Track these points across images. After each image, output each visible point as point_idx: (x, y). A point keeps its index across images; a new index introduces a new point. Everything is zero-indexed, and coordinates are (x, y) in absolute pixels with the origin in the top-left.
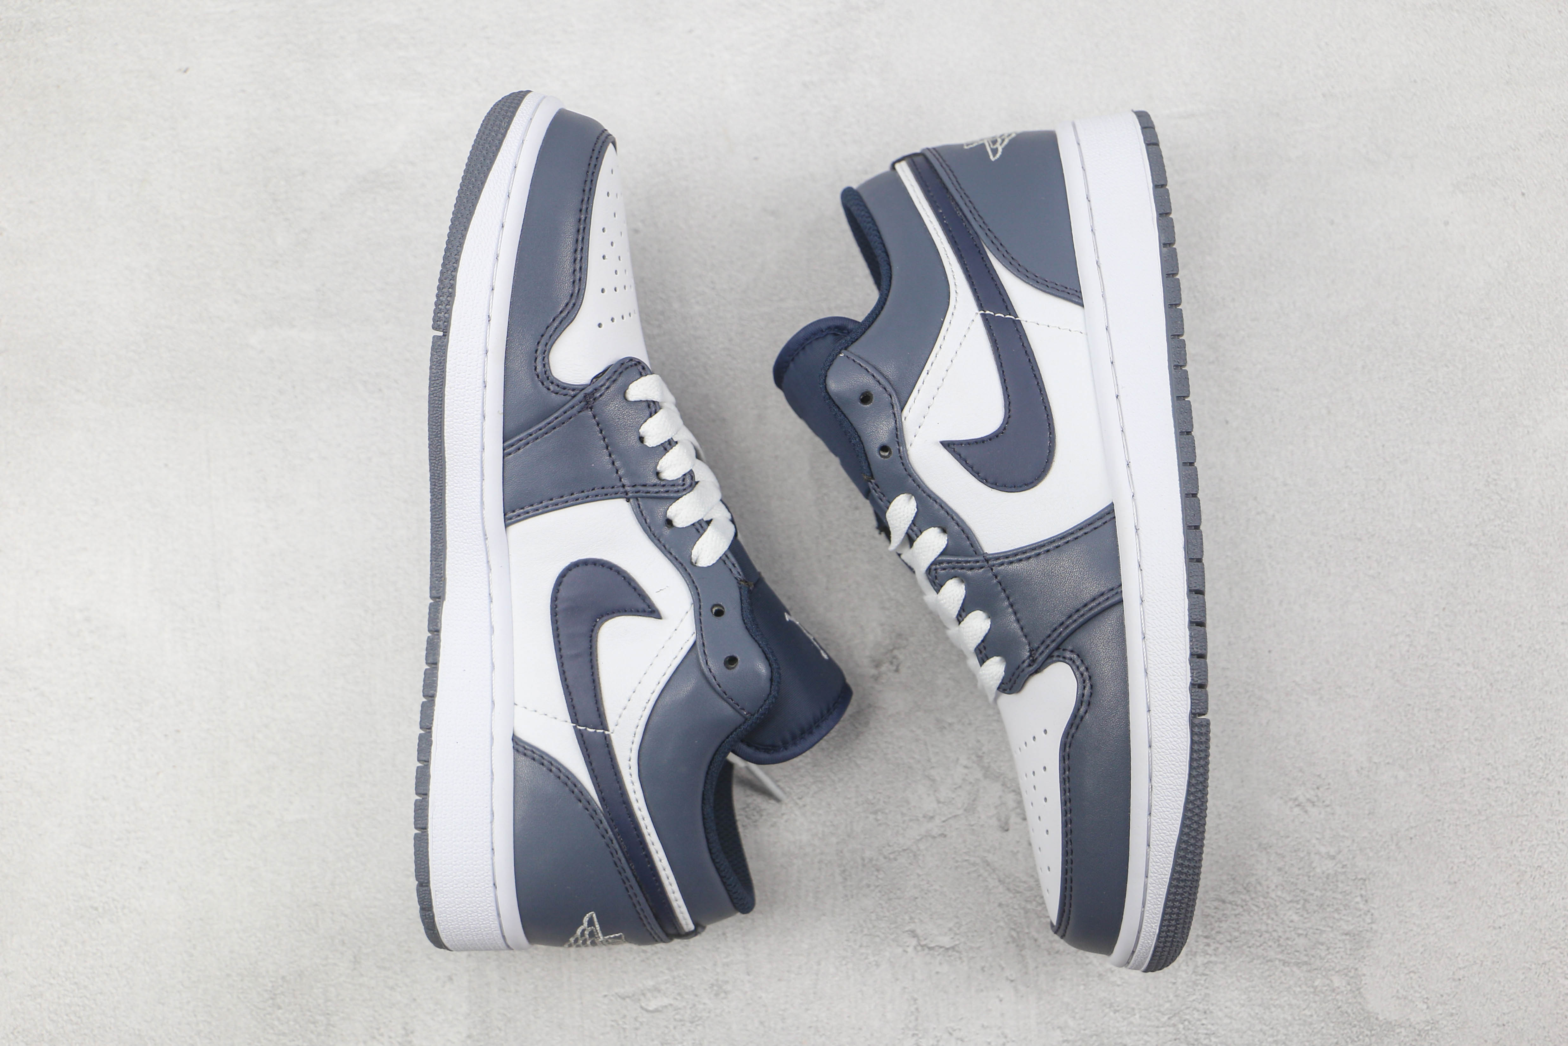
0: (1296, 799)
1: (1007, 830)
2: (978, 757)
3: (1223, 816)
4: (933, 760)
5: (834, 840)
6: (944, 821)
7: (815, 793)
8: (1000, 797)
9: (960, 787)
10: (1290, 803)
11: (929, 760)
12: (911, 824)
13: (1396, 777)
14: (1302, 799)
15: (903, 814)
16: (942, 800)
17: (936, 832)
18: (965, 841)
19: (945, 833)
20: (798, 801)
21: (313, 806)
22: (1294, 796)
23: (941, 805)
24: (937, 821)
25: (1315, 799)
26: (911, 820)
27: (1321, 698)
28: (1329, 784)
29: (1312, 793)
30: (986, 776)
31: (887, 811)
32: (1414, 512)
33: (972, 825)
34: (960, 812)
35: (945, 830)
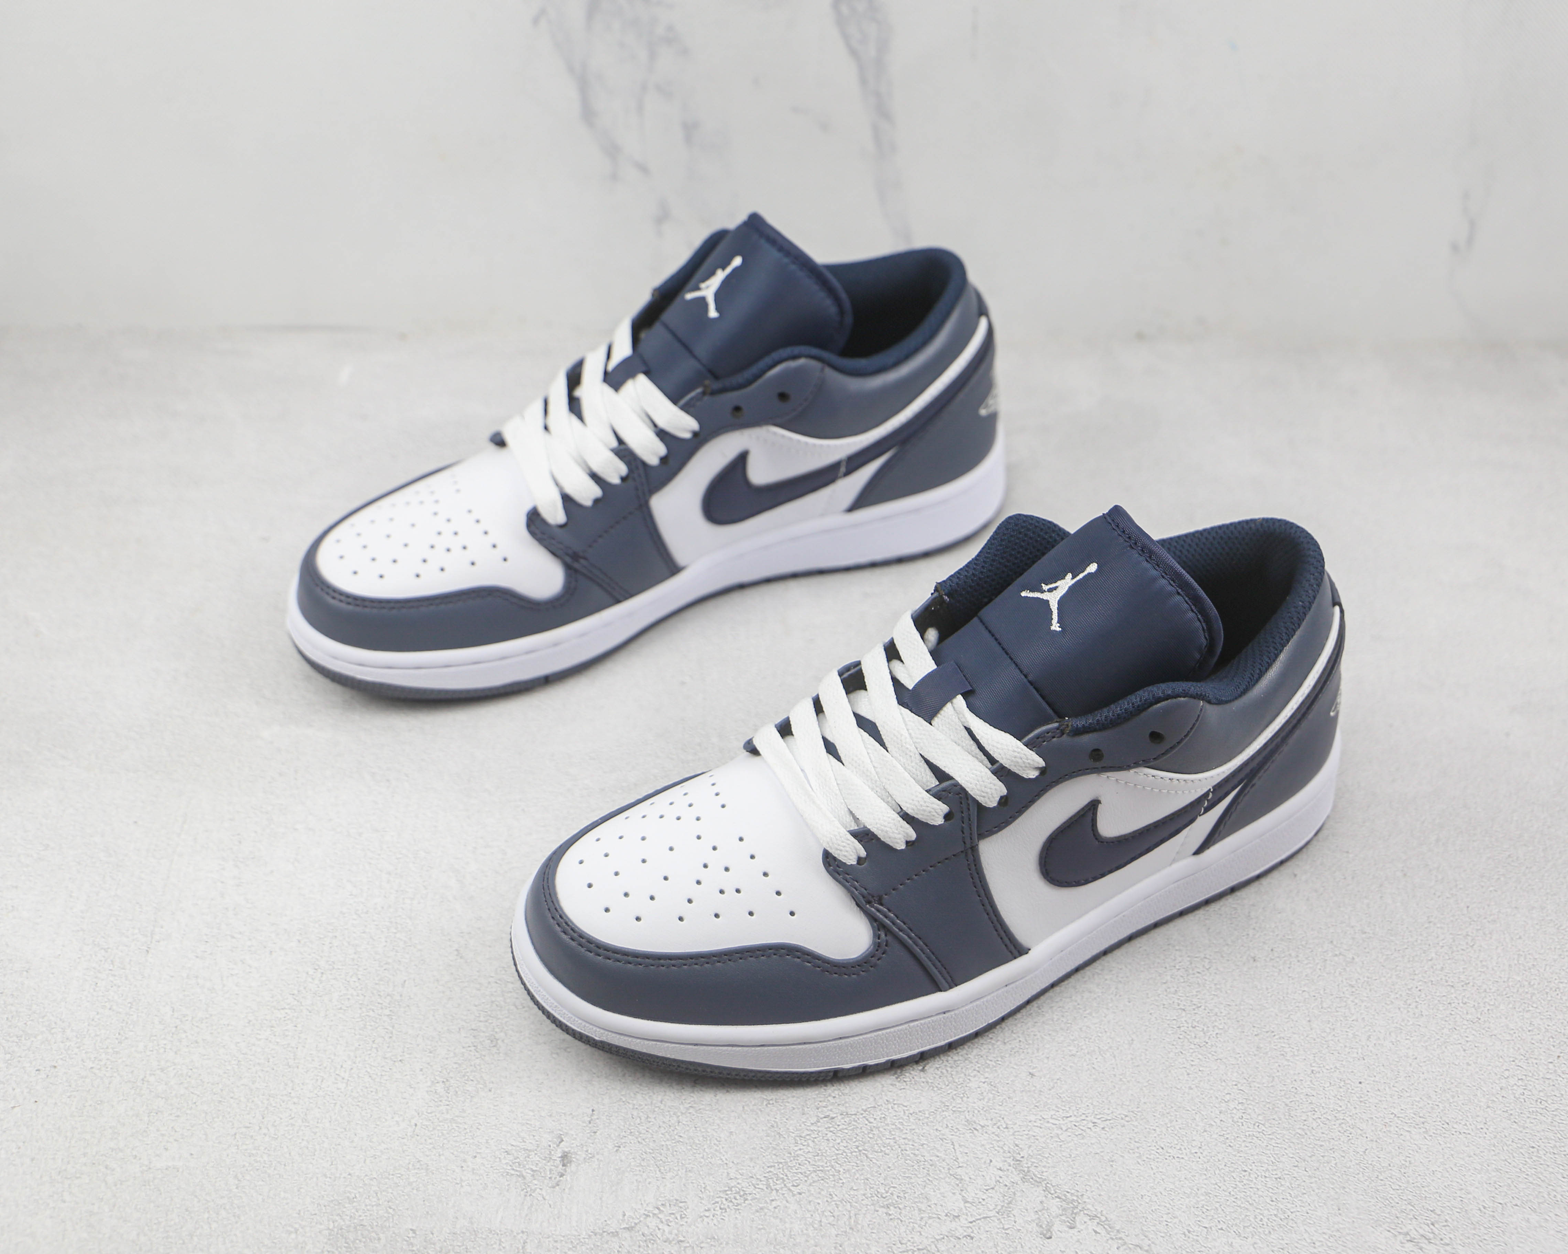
0: (1407, 1234)
1: (1050, 1238)
2: (1014, 1159)
3: (1318, 1244)
4: (961, 1160)
5: (834, 1232)
6: (971, 1222)
7: (814, 1182)
8: (1041, 1202)
9: (993, 1188)
10: (1401, 1237)
11: (956, 1160)
12: (930, 1221)
13: (1528, 1221)
14: (1413, 1234)
15: (920, 1210)
16: (970, 1200)
17: (960, 1232)
18: (996, 1246)
19: (972, 1235)
20: (792, 1188)
21: (192, 1154)
22: (1405, 1230)
23: (967, 1205)
24: (963, 1221)
25: (1431, 1236)
26: (930, 1218)
27: (1426, 1132)
28: (1446, 1221)
29: (1427, 1228)
30: (1023, 1180)
31: (901, 1206)
32: (1510, 966)
33: (1007, 1229)
34: (990, 1214)
35: (972, 1232)
